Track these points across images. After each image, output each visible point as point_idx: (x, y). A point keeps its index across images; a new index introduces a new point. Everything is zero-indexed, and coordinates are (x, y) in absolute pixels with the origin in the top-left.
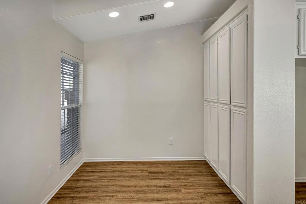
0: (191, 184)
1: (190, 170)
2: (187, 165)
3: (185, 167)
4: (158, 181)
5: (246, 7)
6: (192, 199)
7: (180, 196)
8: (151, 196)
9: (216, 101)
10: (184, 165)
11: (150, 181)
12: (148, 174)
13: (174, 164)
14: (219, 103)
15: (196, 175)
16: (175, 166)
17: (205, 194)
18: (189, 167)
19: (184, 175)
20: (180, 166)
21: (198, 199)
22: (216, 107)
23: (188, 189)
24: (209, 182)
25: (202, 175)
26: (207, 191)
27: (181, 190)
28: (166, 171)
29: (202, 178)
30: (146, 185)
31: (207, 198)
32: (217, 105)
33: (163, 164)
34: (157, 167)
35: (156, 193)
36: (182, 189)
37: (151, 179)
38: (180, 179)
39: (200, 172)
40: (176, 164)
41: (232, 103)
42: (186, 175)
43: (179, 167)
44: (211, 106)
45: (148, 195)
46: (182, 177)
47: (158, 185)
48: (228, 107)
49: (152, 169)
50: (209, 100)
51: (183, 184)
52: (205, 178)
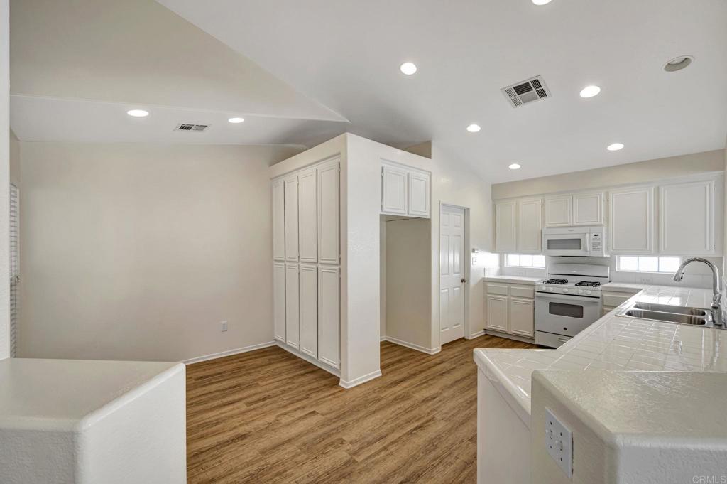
0: (268, 374)
1: (260, 361)
2: (253, 356)
3: (251, 359)
4: (219, 384)
5: (339, 154)
6: (277, 387)
7: (259, 390)
8: (218, 402)
9: (297, 260)
10: (249, 357)
11: (204, 388)
12: (194, 381)
13: (232, 360)
14: (300, 263)
15: (270, 364)
16: (235, 361)
17: (290, 378)
18: (256, 358)
19: (254, 368)
20: (241, 359)
21: (284, 385)
22: (297, 268)
23: (267, 380)
24: (290, 367)
25: (278, 362)
26: (291, 375)
27: (257, 384)
28: (224, 370)
29: (279, 365)
30: (201, 394)
31: (294, 381)
32: (297, 264)
33: (212, 364)
34: (205, 370)
35: (223, 397)
36: (259, 382)
37: (204, 386)
38: (249, 373)
39: (273, 359)
40: (235, 359)
41: (320, 261)
42: (258, 367)
43: (241, 361)
44: (287, 267)
45: (212, 403)
46: (253, 371)
47: (221, 388)
48: (315, 266)
49: (197, 374)
50: (283, 259)
51: (257, 377)
52: (284, 364)
